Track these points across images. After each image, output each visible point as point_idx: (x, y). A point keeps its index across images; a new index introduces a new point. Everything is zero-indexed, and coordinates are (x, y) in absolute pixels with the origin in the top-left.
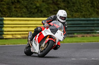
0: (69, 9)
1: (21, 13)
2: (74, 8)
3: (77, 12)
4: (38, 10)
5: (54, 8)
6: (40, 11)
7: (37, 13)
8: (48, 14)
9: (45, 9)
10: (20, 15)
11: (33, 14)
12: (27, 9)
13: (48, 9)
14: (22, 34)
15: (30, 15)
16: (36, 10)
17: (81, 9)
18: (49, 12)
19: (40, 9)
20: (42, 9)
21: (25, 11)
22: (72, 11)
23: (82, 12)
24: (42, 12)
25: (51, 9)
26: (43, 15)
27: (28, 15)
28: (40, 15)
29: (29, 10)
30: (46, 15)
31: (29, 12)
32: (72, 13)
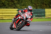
0: (20, 4)
3: (23, 6)
4: (3, 5)
5: (12, 4)
8: (8, 7)
13: (8, 4)
17: (25, 4)
18: (9, 6)
20: (5, 4)
22: (21, 5)
23: (26, 6)
24: (5, 6)
25: (10, 4)
26: (6, 7)
28: (4, 7)
30: (7, 7)
32: (21, 6)
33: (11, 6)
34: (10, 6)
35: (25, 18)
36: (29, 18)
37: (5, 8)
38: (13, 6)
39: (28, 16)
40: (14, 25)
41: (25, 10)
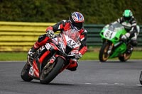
0: (83, 10)
1: (13, 15)
2: (90, 10)
6: (40, 13)
7: (36, 15)
8: (52, 18)
9: (48, 10)
10: (11, 18)
11: (31, 16)
12: (22, 9)
13: (51, 10)
14: (14, 46)
15: (27, 18)
16: (35, 12)
17: (99, 11)
18: (53, 15)
19: (39, 9)
20: (43, 10)
21: (18, 12)
25: (56, 11)
26: (44, 19)
27: (22, 19)
28: (40, 18)
29: (25, 11)
30: (49, 18)
31: (24, 14)
33: (60, 15)
34: (56, 16)
35: (63, 47)
36: (75, 47)
37: (42, 21)
38: (63, 15)
39: (73, 41)
40: (32, 68)
41: (64, 26)
